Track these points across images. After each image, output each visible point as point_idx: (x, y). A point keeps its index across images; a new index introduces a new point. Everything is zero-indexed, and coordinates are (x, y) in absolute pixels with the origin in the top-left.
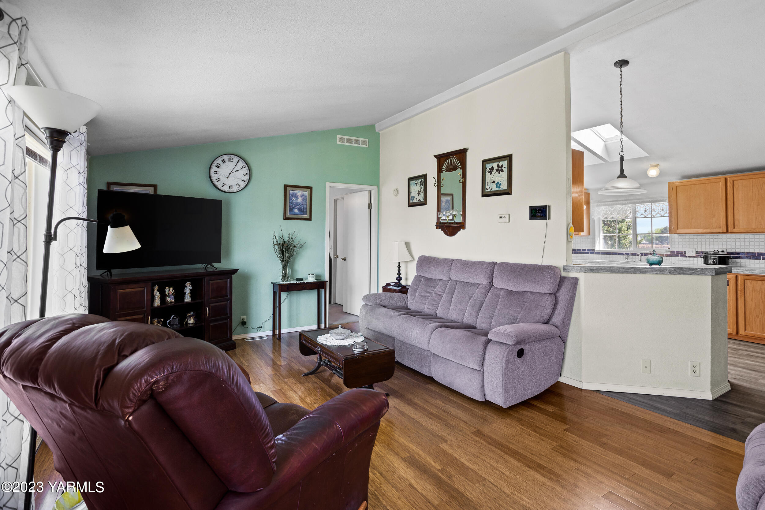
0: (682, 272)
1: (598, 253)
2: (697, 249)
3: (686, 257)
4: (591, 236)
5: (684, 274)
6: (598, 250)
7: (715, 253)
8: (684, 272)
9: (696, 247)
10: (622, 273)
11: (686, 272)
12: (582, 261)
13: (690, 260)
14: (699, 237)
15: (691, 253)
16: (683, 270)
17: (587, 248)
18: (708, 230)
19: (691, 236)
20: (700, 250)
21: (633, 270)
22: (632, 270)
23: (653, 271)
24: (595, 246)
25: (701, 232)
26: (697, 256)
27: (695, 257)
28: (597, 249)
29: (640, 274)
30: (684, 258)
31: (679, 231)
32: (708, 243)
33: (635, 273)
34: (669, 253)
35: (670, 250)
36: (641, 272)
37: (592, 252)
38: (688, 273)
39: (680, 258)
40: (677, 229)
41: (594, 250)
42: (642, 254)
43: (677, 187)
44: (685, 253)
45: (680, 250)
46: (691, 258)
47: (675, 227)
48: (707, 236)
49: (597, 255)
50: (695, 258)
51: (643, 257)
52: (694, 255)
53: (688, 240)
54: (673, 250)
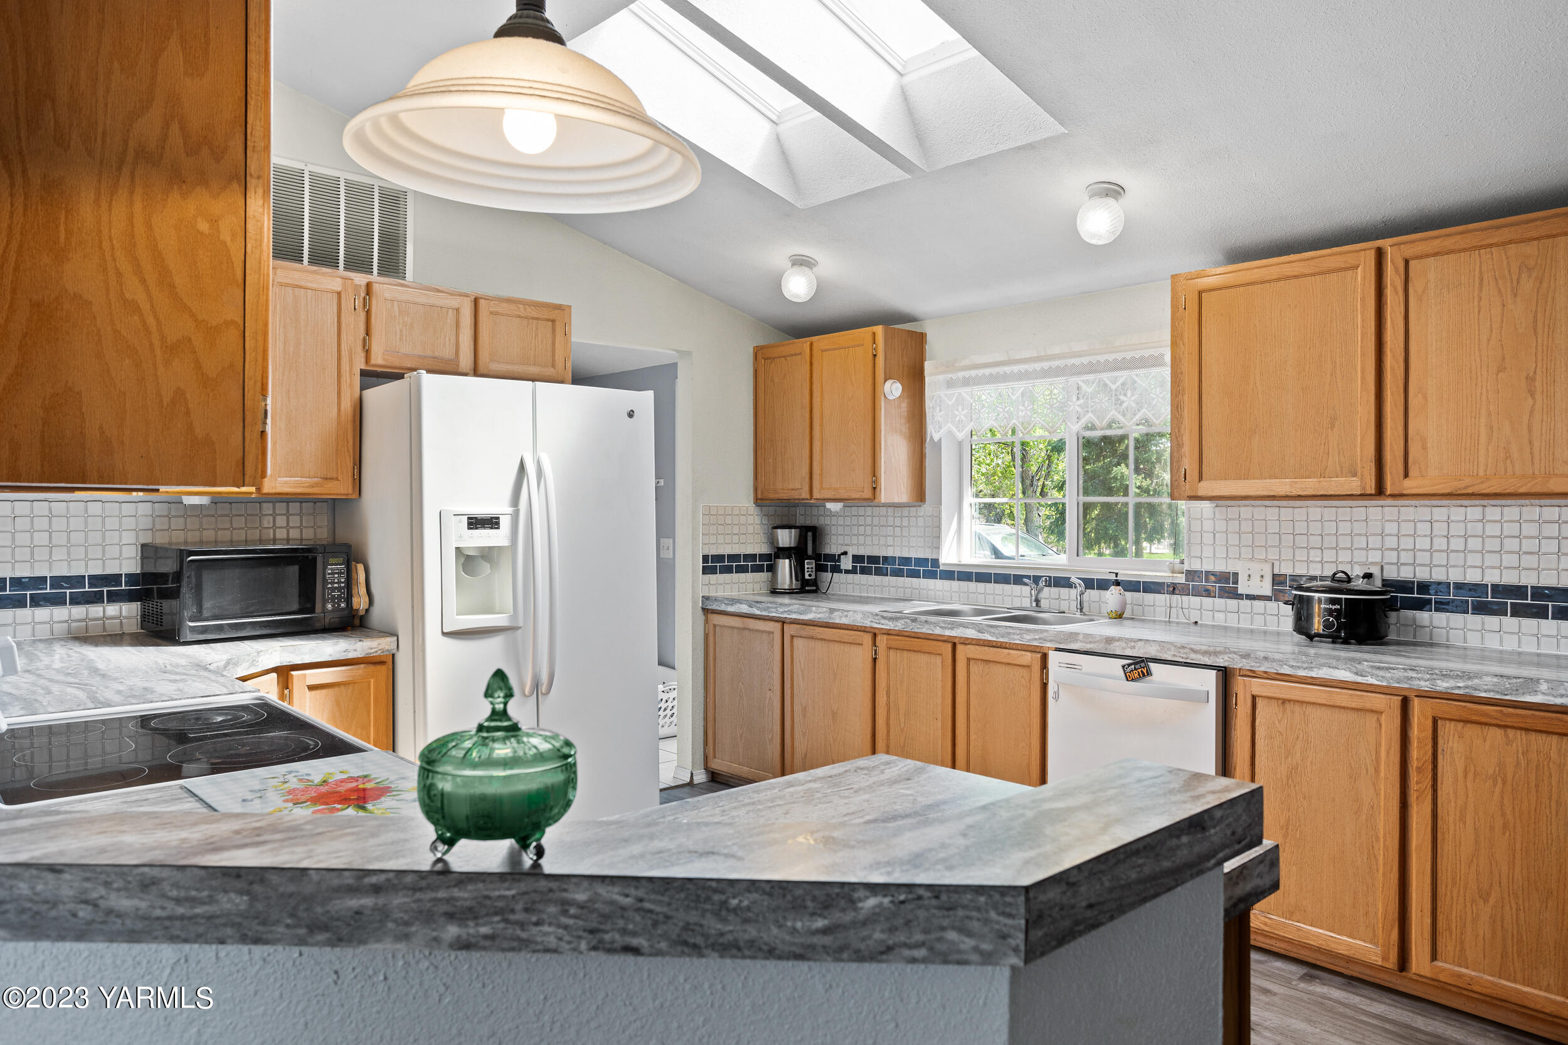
0: (713, 925)
1: (949, 575)
2: (1277, 564)
3: (1240, 597)
4: (927, 508)
5: (729, 948)
6: (955, 562)
7: (1340, 583)
8: (732, 928)
9: (1273, 555)
10: (132, 936)
11: (752, 932)
12: (864, 613)
13: (1252, 613)
14: (1287, 512)
15: (1256, 579)
16: (722, 910)
17: (913, 554)
18: (1310, 485)
19: (1260, 511)
20: (1286, 569)
21: (241, 902)
22: (232, 902)
23: (427, 917)
24: (938, 548)
25: (1282, 493)
26: (1276, 596)
27: (1268, 598)
28: (949, 557)
29: (302, 942)
30: (1232, 603)
31: (1205, 488)
32: (1315, 541)
33: (257, 941)
34: (1181, 579)
35: (1186, 567)
36: (315, 927)
37: (929, 568)
38: (774, 934)
39: (1220, 602)
40: (1201, 479)
41: (935, 562)
42: (1089, 584)
43: (1200, 293)
44: (1236, 582)
45: (1220, 567)
46: (1256, 603)
47: (1193, 474)
48: (1315, 510)
49: (946, 584)
50: (1268, 603)
51: (1093, 594)
52: (1267, 590)
53: (1246, 526)
54: (1196, 566)
